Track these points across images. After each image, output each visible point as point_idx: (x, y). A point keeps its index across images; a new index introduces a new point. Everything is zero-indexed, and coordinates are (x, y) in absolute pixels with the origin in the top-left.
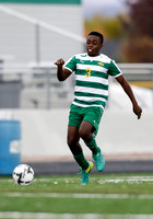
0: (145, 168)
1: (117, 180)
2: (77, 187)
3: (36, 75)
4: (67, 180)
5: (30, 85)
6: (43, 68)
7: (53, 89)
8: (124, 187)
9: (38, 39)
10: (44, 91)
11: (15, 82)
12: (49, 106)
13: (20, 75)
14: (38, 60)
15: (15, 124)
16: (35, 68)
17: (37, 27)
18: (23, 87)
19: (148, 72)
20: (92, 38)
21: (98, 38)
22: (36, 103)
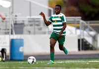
0: (72, 57)
1: (61, 62)
2: (46, 65)
3: (29, 21)
4: (42, 62)
5: (27, 25)
6: (32, 19)
7: (36, 27)
8: (64, 65)
9: (30, 7)
10: (33, 27)
11: (21, 24)
12: (35, 33)
13: (23, 21)
14: (30, 15)
15: (22, 40)
16: (29, 19)
17: (30, 2)
18: (25, 26)
19: (73, 20)
20: (57, 7)
21: (59, 7)
22: (29, 32)
